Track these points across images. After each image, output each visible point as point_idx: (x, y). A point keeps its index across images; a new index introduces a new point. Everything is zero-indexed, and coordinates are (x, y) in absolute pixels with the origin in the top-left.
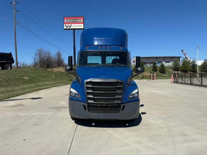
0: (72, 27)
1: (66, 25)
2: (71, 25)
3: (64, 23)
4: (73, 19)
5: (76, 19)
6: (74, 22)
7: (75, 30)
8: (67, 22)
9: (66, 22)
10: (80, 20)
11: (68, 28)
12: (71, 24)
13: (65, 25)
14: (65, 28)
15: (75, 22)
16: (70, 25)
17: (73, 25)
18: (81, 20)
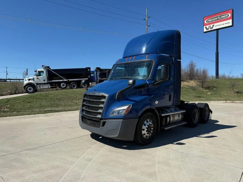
0: (214, 28)
1: (206, 28)
2: (213, 26)
3: (204, 25)
4: (217, 17)
5: (221, 16)
6: (217, 20)
7: (219, 30)
8: (208, 22)
9: (206, 23)
10: (227, 16)
11: (210, 30)
12: (214, 24)
13: (204, 27)
14: (205, 30)
15: (219, 19)
16: (211, 25)
17: (215, 24)
18: (228, 14)
